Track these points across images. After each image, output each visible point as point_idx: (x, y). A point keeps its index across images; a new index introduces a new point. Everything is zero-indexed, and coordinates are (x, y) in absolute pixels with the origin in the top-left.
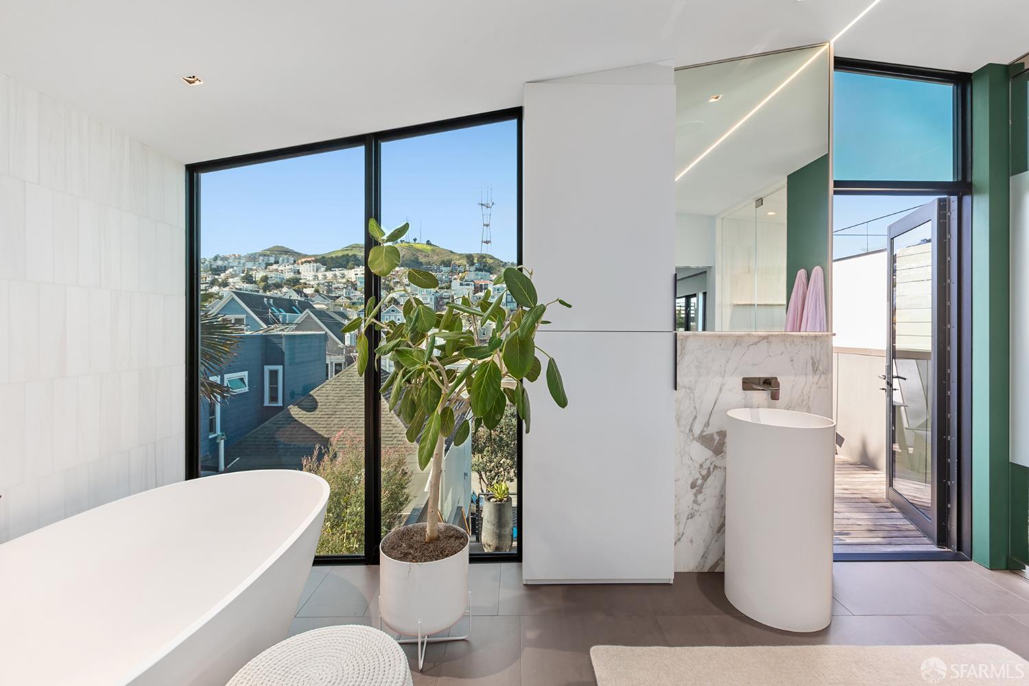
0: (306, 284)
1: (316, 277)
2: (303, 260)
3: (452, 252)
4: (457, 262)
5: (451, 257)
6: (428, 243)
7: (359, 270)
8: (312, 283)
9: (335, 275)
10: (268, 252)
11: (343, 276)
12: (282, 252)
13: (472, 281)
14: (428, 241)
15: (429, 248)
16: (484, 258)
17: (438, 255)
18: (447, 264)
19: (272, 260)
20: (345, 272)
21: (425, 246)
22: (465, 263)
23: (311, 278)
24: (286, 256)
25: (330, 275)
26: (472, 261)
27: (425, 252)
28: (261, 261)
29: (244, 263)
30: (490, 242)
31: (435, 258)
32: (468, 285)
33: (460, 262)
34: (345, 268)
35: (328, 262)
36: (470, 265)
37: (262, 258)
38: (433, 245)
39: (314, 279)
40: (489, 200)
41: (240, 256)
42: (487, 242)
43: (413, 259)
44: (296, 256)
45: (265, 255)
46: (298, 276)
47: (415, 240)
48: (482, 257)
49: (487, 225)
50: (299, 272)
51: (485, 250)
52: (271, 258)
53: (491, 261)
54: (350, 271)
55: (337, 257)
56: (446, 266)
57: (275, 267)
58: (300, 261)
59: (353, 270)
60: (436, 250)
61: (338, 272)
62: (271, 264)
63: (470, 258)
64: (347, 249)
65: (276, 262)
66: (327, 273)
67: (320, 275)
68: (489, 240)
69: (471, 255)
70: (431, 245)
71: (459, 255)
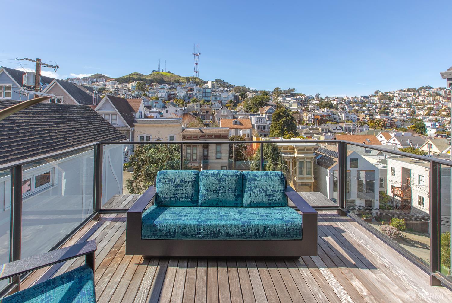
0: (108, 91)
1: (113, 87)
2: (109, 80)
3: (180, 76)
4: (182, 81)
5: (179, 78)
6: (169, 72)
7: (134, 83)
8: (111, 90)
9: (122, 86)
10: (93, 77)
11: (126, 87)
12: (99, 77)
13: (187, 87)
14: (169, 71)
15: (169, 74)
16: (195, 78)
17: (173, 77)
18: (177, 81)
19: (95, 80)
20: (127, 85)
21: (167, 74)
22: (186, 81)
23: (111, 88)
24: (101, 79)
25: (120, 86)
26: (189, 80)
27: (167, 76)
28: (89, 81)
29: (81, 82)
30: (198, 72)
31: (172, 79)
32: (184, 89)
33: (183, 81)
34: (128, 83)
35: (121, 81)
36: (188, 82)
37: (90, 79)
39: (112, 88)
40: (198, 51)
41: (79, 78)
42: (196, 72)
43: (161, 79)
44: (107, 79)
45: (91, 78)
46: (105, 87)
47: (163, 70)
48: (194, 78)
49: (197, 64)
50: (106, 85)
51: (196, 75)
52: (94, 79)
53: (198, 80)
54: (129, 84)
55: (124, 78)
56: (177, 83)
57: (95, 83)
58: (108, 81)
59: (131, 83)
60: (172, 75)
61: (124, 85)
62: (94, 82)
63: (188, 79)
64: (130, 75)
65: (97, 81)
66: (119, 85)
67: (115, 87)
68: (197, 71)
69: (188, 77)
70: (170, 73)
71: (183, 77)
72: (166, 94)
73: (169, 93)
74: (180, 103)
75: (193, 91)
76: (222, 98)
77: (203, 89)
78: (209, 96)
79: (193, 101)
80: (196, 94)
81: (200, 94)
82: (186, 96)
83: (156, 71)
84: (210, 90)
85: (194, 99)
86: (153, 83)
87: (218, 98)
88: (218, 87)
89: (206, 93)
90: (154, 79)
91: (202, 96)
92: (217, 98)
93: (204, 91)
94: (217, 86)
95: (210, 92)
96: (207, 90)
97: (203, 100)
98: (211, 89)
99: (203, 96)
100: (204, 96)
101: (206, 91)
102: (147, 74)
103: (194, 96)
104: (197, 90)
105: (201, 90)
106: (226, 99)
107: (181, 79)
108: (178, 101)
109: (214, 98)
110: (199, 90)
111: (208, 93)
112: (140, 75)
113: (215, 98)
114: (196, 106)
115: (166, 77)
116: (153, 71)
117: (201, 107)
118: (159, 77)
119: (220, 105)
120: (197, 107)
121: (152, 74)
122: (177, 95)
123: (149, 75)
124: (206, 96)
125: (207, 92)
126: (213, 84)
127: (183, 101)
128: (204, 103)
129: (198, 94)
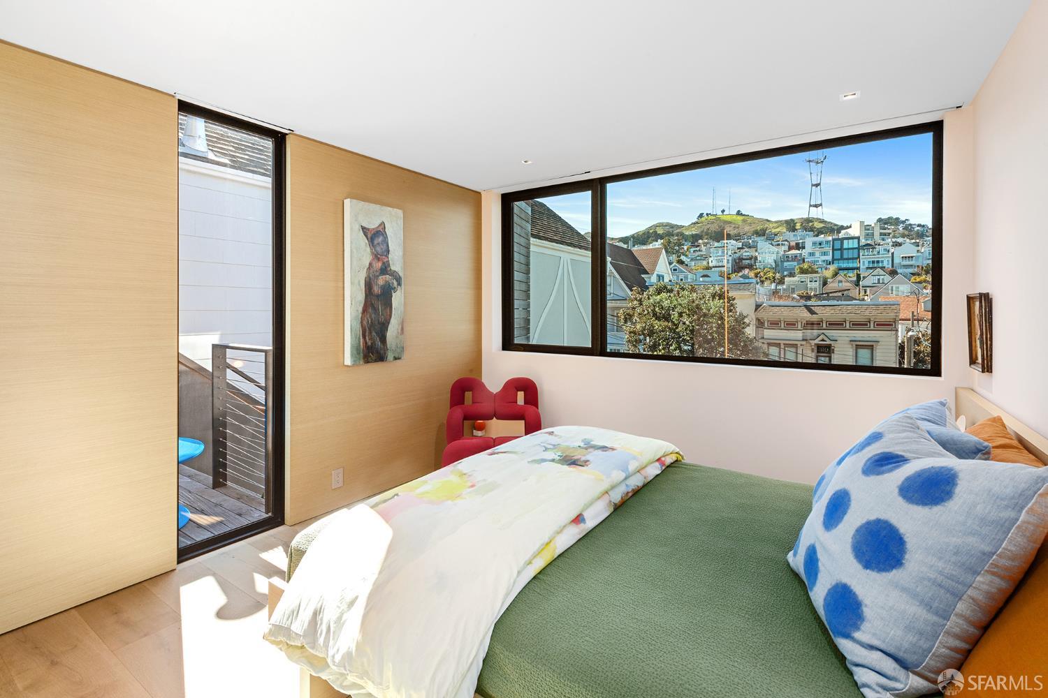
3: (769, 221)
4: (774, 231)
5: (765, 224)
6: (739, 213)
7: (657, 243)
13: (788, 241)
14: (739, 211)
15: (740, 218)
17: (750, 224)
18: (761, 233)
21: (734, 217)
22: (784, 230)
26: (794, 226)
27: (734, 224)
31: (747, 228)
32: (778, 245)
33: (778, 229)
36: (790, 232)
38: (744, 215)
42: (817, 206)
43: (719, 230)
47: (723, 211)
48: (809, 220)
49: (817, 185)
53: (820, 225)
55: (638, 237)
56: (760, 236)
60: (747, 219)
63: (790, 224)
64: (650, 228)
69: (792, 220)
70: (742, 215)
71: (776, 222)
72: (730, 258)
73: (737, 255)
74: (766, 278)
75: (804, 248)
76: (897, 261)
77: (834, 240)
78: (853, 259)
79: (803, 271)
80: (812, 254)
81: (825, 254)
82: (784, 261)
83: (707, 214)
84: (856, 241)
85: (806, 266)
86: (700, 241)
87: (882, 262)
88: (885, 234)
89: (841, 249)
90: (702, 232)
91: (829, 258)
92: (878, 262)
93: (838, 245)
94: (881, 234)
95: (856, 246)
96: (845, 242)
97: (832, 268)
98: (858, 238)
99: (834, 260)
100: (835, 258)
101: (842, 244)
102: (687, 224)
103: (806, 260)
104: (814, 244)
105: (827, 242)
106: (910, 263)
107: (771, 225)
108: (762, 274)
109: (869, 262)
110: (820, 244)
111: (848, 249)
112: (672, 226)
113: (873, 262)
114: (810, 281)
115: (734, 226)
116: (701, 216)
117: (825, 283)
118: (714, 228)
119: (887, 278)
120: (813, 283)
121: (697, 223)
122: (759, 259)
123: (693, 224)
124: (842, 258)
125: (845, 246)
126: (868, 230)
127: (774, 273)
128: (836, 274)
129: (817, 254)
